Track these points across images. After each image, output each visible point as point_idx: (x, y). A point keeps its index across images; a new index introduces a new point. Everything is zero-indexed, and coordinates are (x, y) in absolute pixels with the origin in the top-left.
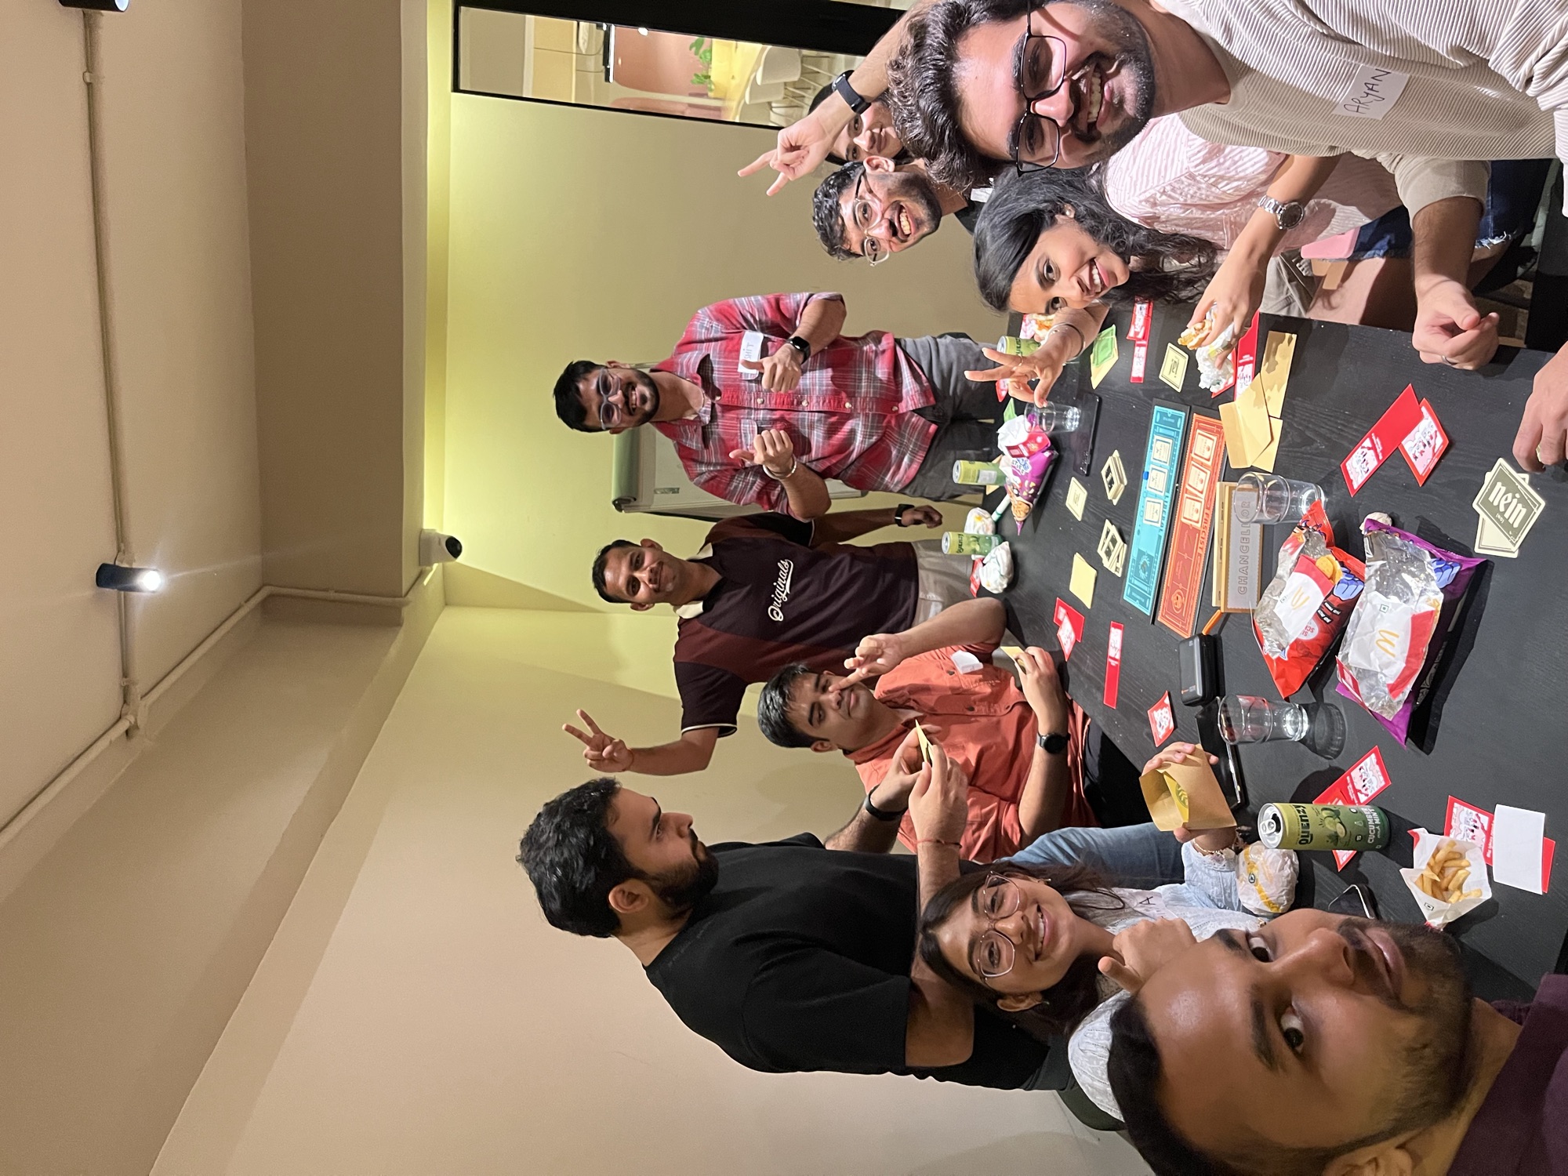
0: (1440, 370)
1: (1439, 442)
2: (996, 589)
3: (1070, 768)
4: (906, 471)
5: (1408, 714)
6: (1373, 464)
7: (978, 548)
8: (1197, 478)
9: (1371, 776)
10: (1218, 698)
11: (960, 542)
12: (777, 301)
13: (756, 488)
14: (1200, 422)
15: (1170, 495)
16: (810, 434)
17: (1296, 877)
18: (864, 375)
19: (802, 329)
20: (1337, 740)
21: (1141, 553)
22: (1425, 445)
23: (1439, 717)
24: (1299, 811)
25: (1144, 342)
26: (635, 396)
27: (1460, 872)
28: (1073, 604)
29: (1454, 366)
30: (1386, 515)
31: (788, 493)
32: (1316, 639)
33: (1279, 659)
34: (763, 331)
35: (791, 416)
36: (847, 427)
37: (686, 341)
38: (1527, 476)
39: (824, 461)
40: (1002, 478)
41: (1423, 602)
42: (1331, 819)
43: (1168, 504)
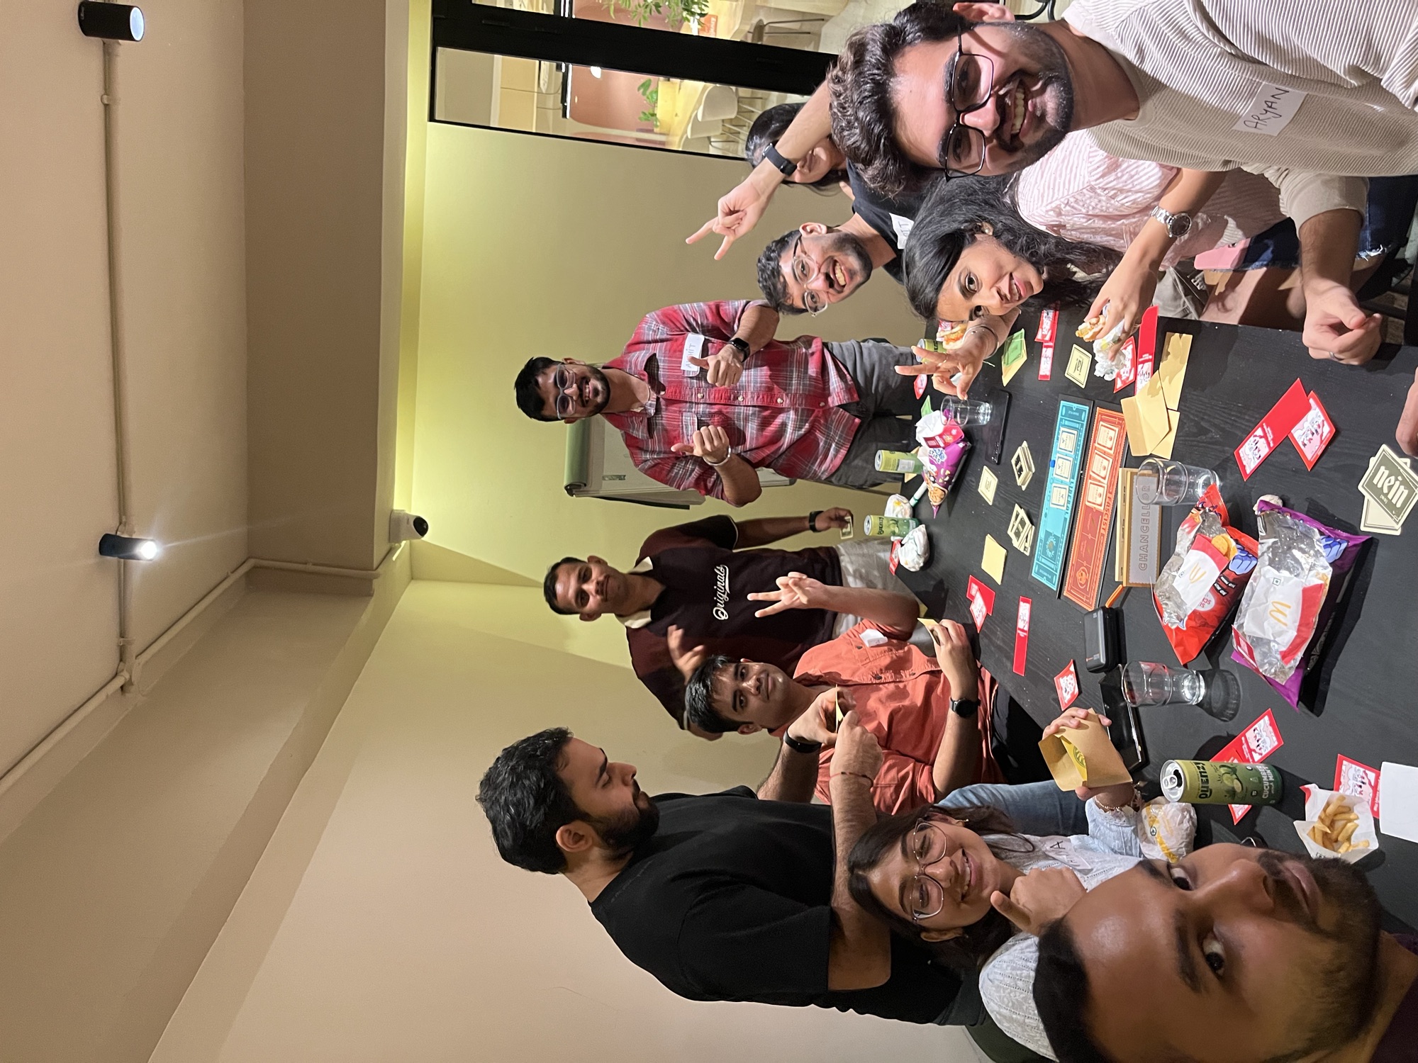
0: (1327, 365)
1: (1327, 430)
2: (914, 567)
3: (980, 731)
4: (832, 460)
5: (1300, 678)
6: (1264, 451)
7: (897, 530)
8: (1100, 466)
9: (1265, 737)
10: (1120, 665)
11: (881, 524)
12: (718, 307)
13: (694, 475)
14: (1102, 415)
15: (1075, 481)
16: (745, 426)
17: (1194, 830)
18: (795, 375)
19: (741, 332)
20: (1232, 703)
21: (1048, 534)
22: (1313, 434)
23: (1328, 683)
24: (1199, 768)
25: (1051, 344)
26: (589, 389)
27: (1349, 825)
28: (985, 580)
29: (1342, 362)
30: (1277, 497)
31: (723, 480)
32: (1212, 610)
33: (1178, 628)
34: (704, 333)
35: (728, 410)
36: (779, 420)
37: (636, 340)
38: (1408, 461)
39: (759, 451)
40: (919, 466)
41: (1312, 576)
42: (1229, 775)
43: (1073, 490)
